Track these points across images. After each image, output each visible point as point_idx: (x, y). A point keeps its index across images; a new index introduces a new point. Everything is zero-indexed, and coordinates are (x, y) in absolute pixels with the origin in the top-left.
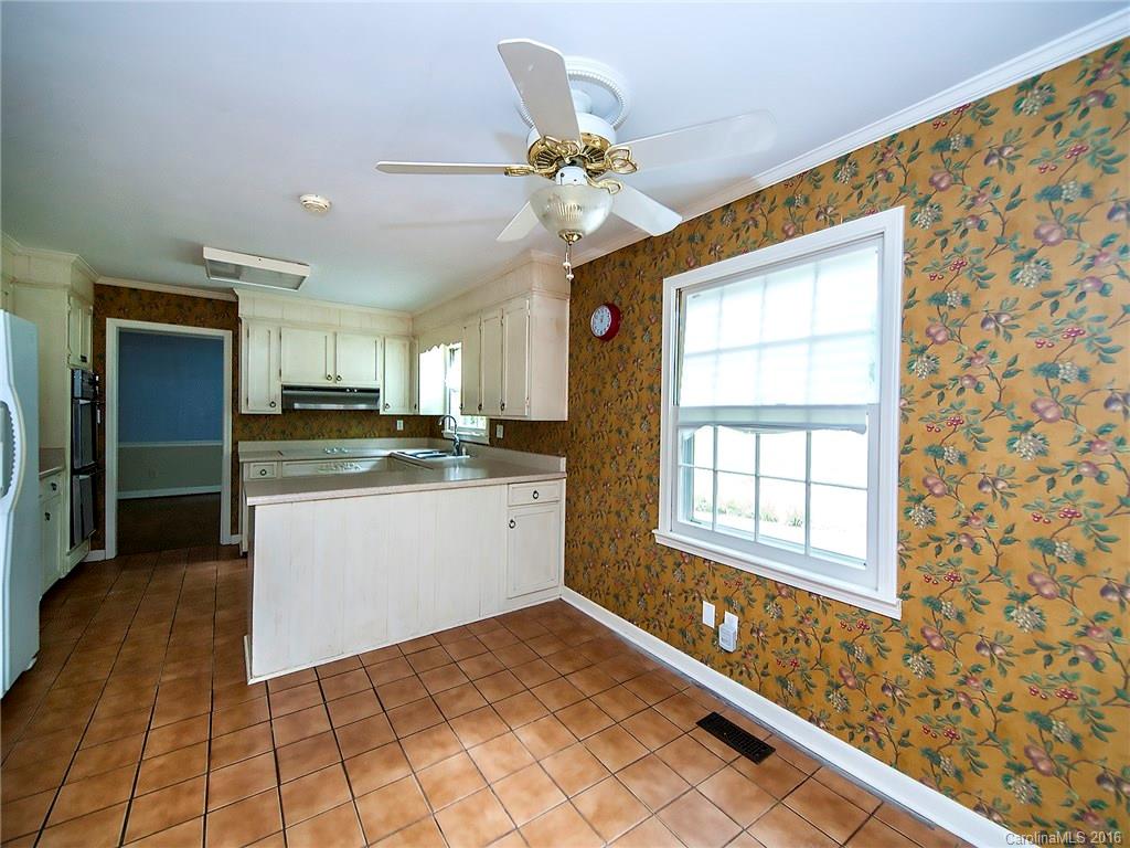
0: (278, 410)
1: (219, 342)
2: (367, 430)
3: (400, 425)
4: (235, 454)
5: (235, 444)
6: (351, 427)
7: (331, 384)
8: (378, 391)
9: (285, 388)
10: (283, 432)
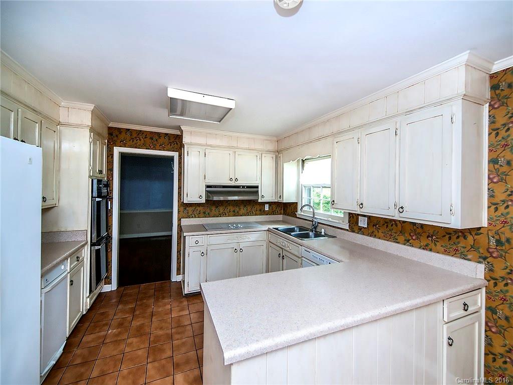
0: (203, 201)
1: (171, 159)
2: (249, 210)
3: (267, 208)
4: (179, 226)
5: (179, 220)
6: (240, 209)
7: (233, 183)
8: (257, 187)
9: (208, 187)
10: (204, 213)
